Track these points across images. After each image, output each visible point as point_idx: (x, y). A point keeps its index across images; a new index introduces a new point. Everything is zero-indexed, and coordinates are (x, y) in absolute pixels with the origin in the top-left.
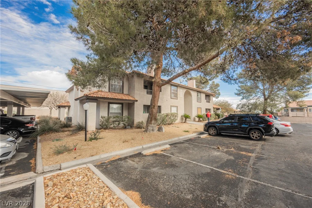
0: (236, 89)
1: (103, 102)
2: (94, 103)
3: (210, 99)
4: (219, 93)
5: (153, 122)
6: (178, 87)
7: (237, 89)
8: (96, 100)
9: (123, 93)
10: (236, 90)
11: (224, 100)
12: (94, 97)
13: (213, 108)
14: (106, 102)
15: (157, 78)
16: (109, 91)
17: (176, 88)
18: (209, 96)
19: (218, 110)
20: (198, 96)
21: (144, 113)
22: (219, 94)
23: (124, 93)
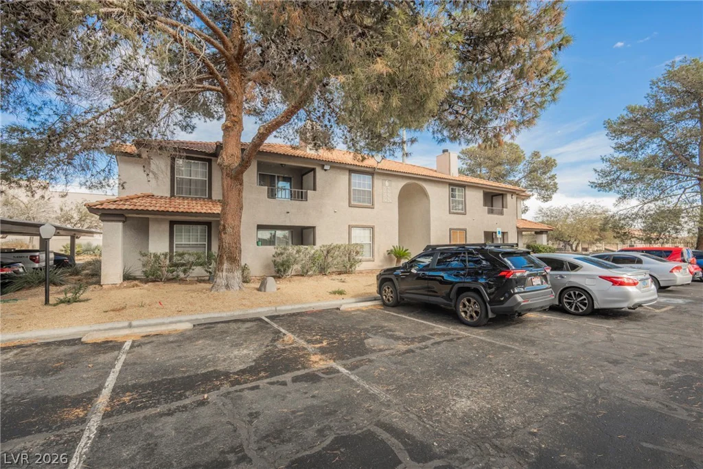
0: (596, 170)
1: (157, 220)
2: (113, 223)
3: (504, 203)
4: (555, 184)
5: (226, 266)
6: (375, 177)
7: (599, 169)
8: (122, 215)
9: (210, 197)
10: (594, 172)
11: (593, 207)
12: (109, 209)
13: (515, 230)
14: (163, 220)
15: (225, 157)
16: (172, 195)
17: (368, 178)
18: (502, 195)
19: (539, 236)
20: (453, 196)
21: (258, 245)
22: (555, 188)
23: (214, 198)
